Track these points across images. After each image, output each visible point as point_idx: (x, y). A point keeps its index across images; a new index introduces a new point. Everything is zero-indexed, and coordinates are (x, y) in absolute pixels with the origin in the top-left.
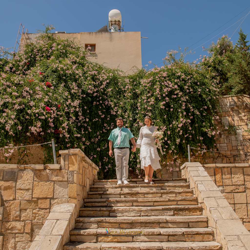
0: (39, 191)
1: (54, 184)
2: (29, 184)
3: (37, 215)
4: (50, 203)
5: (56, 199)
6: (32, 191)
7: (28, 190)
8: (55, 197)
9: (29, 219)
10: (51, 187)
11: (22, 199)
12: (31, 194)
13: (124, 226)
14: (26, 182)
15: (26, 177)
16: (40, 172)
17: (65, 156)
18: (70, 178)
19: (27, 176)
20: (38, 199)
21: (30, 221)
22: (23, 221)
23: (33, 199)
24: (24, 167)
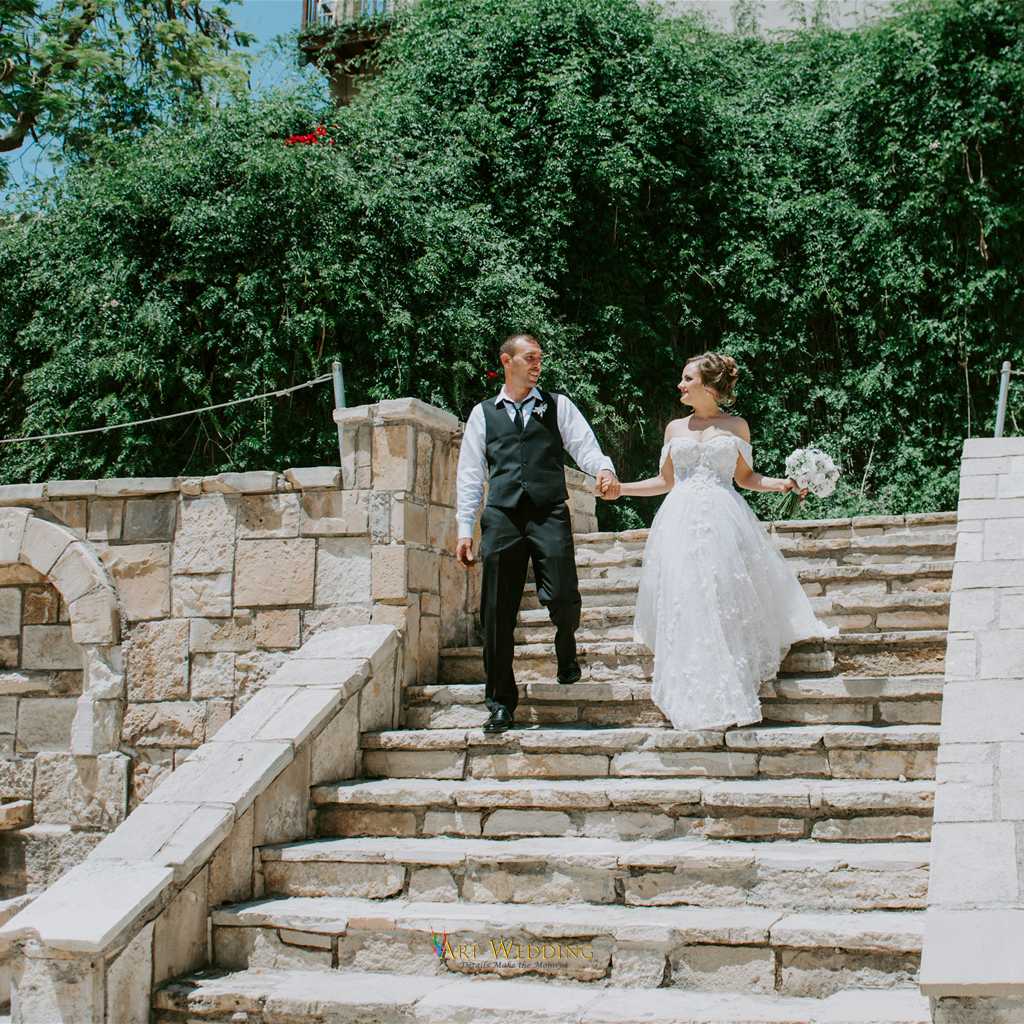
0: (257, 579)
1: (317, 549)
2: (221, 553)
3: (252, 676)
4: (303, 627)
5: (324, 607)
6: (233, 580)
7: (214, 575)
8: (318, 602)
9: (224, 692)
10: (303, 560)
11: (193, 613)
12: (228, 590)
13: (601, 716)
14: (207, 545)
15: (211, 525)
16: (263, 500)
17: (357, 431)
18: (377, 522)
19: (211, 521)
20: (256, 609)
21: (226, 698)
22: (199, 699)
23: (237, 612)
24: (202, 484)
